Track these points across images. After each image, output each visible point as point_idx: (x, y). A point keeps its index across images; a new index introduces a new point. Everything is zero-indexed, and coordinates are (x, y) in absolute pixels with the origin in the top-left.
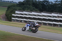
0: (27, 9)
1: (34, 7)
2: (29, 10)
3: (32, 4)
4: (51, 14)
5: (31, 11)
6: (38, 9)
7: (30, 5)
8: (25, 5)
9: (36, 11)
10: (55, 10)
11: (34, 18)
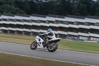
0: (6, 11)
1: (17, 8)
2: (10, 13)
3: (15, 3)
4: (45, 17)
5: (14, 14)
6: (23, 10)
7: (11, 4)
8: (4, 5)
9: (21, 14)
10: (51, 12)
11: (17, 25)
